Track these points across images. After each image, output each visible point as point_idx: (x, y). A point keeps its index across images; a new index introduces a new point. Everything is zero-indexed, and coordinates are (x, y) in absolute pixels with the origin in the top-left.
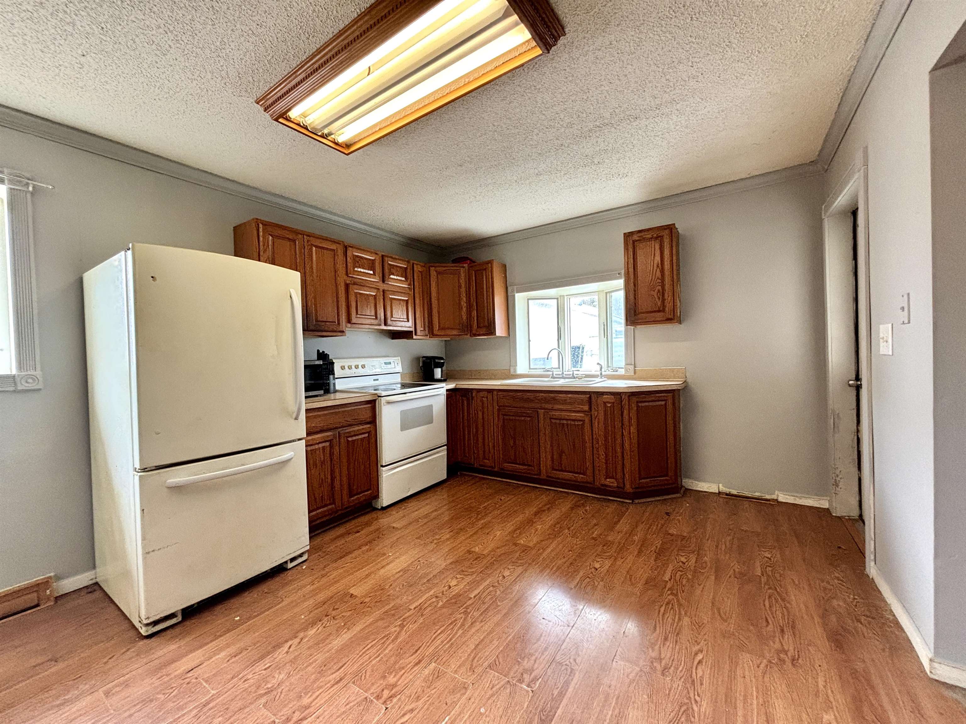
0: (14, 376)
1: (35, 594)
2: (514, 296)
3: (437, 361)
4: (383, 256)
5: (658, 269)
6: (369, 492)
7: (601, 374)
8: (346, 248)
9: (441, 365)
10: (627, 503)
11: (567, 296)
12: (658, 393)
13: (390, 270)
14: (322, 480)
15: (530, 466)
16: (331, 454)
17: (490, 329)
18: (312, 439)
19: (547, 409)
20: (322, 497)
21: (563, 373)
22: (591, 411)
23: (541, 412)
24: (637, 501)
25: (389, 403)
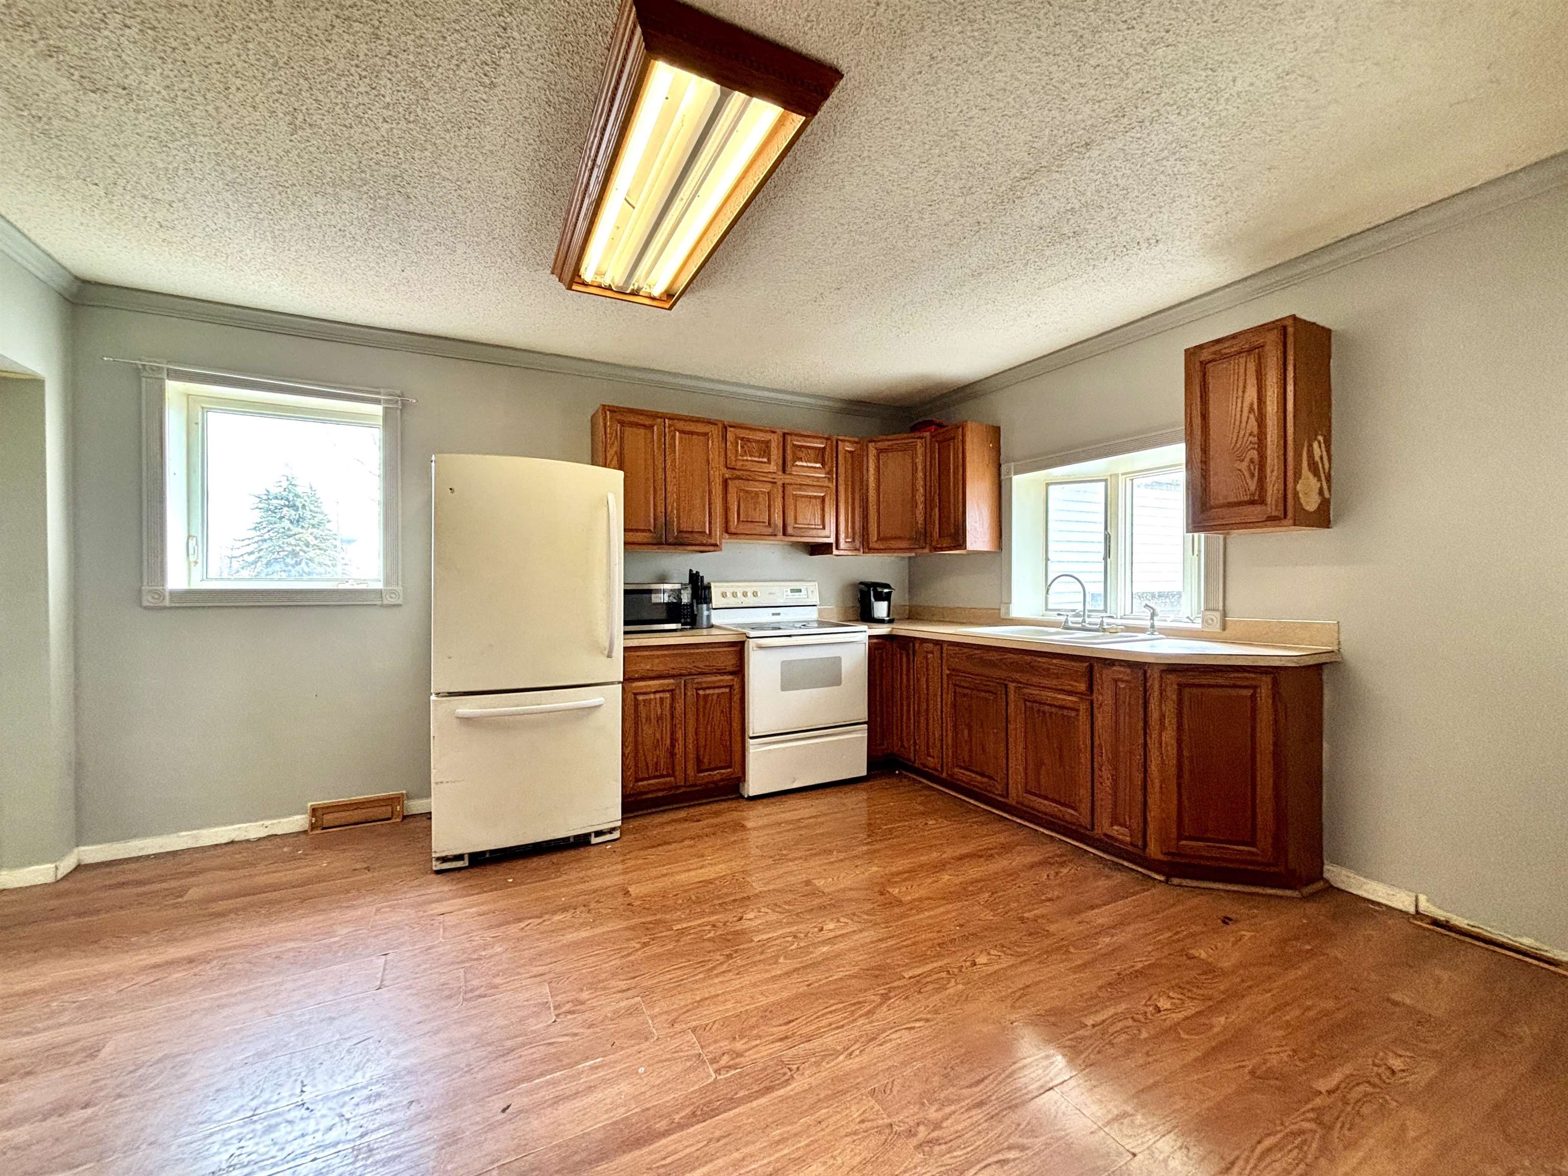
0: (381, 591)
1: (389, 808)
2: (1011, 479)
3: (879, 590)
4: (784, 435)
5: (1252, 416)
6: (729, 770)
7: (1152, 626)
8: (725, 427)
9: (887, 598)
10: (1156, 879)
11: (1123, 474)
12: (1238, 671)
13: (794, 454)
14: (658, 741)
15: (990, 778)
16: (672, 708)
17: (958, 538)
18: (646, 686)
19: (1020, 683)
20: (656, 764)
21: (1084, 621)
22: (1091, 691)
23: (1012, 686)
24: (1176, 881)
25: (761, 647)
